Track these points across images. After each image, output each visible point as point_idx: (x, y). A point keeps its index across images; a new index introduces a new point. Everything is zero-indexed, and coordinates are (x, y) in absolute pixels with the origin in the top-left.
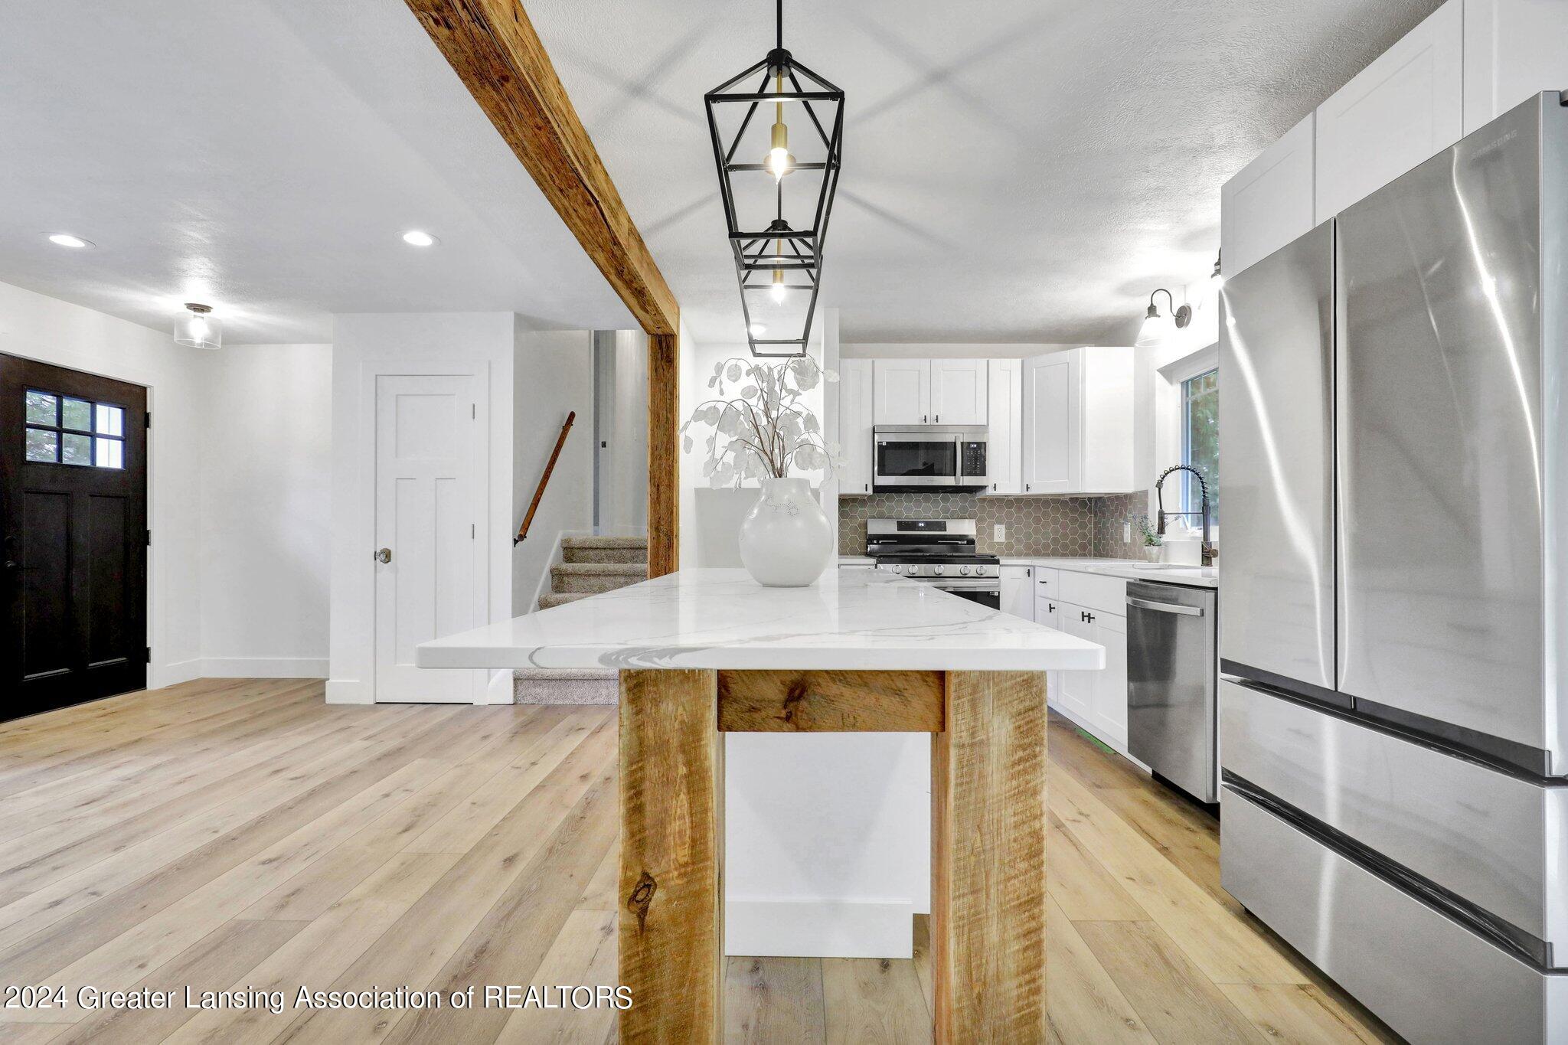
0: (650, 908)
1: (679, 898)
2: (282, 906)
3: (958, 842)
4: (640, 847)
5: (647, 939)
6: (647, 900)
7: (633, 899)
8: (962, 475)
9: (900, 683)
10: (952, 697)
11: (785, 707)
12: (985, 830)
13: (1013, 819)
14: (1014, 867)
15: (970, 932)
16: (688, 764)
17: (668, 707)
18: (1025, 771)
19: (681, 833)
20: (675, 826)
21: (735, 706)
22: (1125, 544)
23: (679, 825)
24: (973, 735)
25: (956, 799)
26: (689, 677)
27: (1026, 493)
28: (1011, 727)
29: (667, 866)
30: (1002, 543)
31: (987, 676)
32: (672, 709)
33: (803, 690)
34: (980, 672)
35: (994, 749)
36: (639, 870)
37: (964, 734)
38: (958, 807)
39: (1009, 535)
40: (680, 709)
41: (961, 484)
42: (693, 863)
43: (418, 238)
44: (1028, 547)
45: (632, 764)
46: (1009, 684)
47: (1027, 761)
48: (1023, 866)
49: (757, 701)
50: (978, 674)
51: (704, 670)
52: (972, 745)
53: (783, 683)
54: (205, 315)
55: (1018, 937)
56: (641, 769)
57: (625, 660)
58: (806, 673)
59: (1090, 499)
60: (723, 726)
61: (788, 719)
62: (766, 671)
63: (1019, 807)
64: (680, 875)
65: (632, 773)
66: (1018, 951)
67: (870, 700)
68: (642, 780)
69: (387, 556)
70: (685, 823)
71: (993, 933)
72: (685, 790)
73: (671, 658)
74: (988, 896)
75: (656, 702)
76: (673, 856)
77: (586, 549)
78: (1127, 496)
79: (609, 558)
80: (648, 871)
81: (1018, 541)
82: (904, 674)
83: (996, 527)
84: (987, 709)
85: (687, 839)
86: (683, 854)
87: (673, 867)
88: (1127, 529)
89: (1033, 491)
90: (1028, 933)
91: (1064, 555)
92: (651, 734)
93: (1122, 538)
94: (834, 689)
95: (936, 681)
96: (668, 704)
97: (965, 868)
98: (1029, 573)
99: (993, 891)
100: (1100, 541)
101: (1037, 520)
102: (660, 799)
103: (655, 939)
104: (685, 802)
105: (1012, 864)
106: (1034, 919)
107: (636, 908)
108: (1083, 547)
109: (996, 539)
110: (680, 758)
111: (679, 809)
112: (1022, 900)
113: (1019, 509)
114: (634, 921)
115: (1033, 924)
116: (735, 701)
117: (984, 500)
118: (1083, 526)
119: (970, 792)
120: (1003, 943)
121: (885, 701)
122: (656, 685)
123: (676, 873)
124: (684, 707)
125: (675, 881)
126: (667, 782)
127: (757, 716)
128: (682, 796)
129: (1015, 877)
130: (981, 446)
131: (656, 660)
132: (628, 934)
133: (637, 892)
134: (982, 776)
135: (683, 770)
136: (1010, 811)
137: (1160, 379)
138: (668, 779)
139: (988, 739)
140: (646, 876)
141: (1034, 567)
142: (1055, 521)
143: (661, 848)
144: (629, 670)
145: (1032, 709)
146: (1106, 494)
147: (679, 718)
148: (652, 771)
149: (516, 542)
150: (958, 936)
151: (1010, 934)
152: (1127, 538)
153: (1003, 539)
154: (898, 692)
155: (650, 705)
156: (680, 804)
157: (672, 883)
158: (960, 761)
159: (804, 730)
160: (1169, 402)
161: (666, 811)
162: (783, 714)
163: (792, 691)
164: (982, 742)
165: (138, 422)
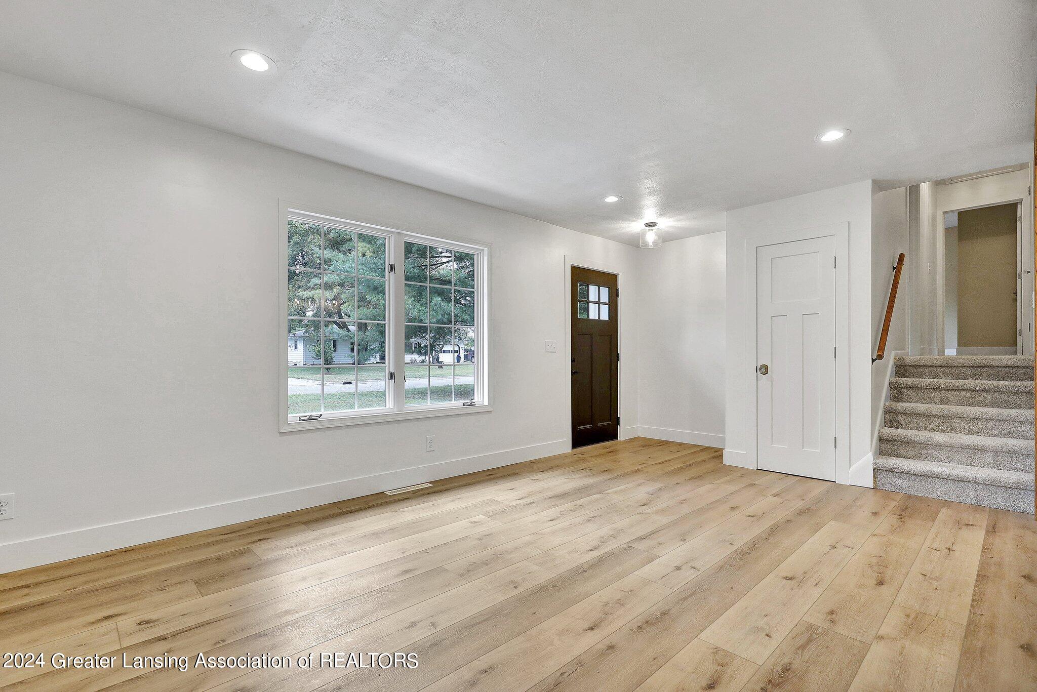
43: (832, 136)
54: (654, 228)
69: (766, 370)
77: (920, 366)
79: (946, 375)
149: (873, 360)
165: (614, 295)
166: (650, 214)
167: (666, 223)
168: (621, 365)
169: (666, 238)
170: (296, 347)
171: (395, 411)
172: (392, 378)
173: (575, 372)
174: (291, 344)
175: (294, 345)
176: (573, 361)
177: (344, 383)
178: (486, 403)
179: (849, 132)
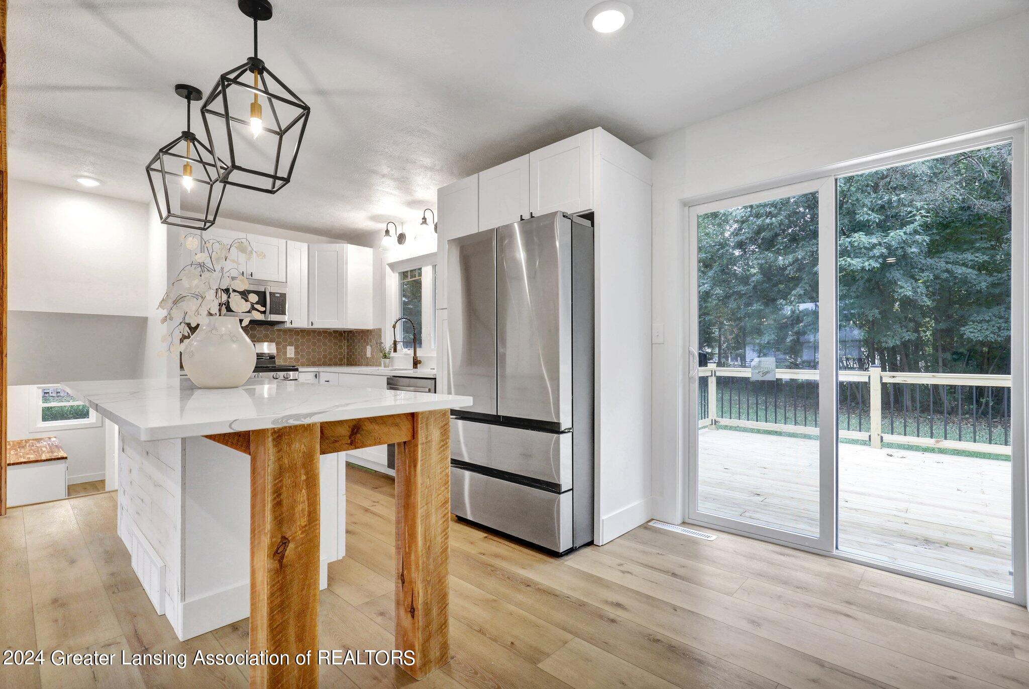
0: (286, 554)
1: (302, 544)
3: (422, 484)
4: (280, 523)
5: (284, 572)
6: (284, 551)
7: (276, 552)
8: (270, 314)
9: (398, 421)
10: (419, 423)
11: (350, 438)
12: (431, 477)
13: (440, 471)
14: (440, 490)
15: (426, 520)
16: (307, 474)
17: (296, 446)
18: (444, 450)
19: (303, 510)
20: (299, 508)
21: (327, 441)
22: (367, 358)
23: (302, 507)
24: (427, 438)
25: (421, 466)
26: (306, 429)
27: (310, 327)
28: (439, 433)
29: (295, 531)
30: (292, 358)
31: (431, 412)
32: (299, 446)
33: (358, 429)
34: (429, 411)
35: (434, 443)
36: (280, 536)
37: (424, 438)
38: (422, 470)
39: (296, 353)
40: (303, 446)
41: (269, 320)
42: (309, 524)
44: (308, 360)
45: (275, 480)
46: (438, 415)
47: (444, 446)
48: (443, 489)
49: (337, 437)
50: (428, 413)
51: (313, 424)
52: (426, 443)
53: (349, 427)
56: (281, 481)
57: (287, 421)
58: (360, 420)
59: (344, 332)
60: (323, 452)
61: (351, 444)
62: (341, 421)
63: (442, 465)
64: (302, 533)
65: (275, 485)
66: (441, 524)
67: (386, 430)
68: (281, 487)
70: (305, 505)
71: (433, 519)
72: (305, 488)
73: (310, 418)
74: (432, 505)
75: (289, 445)
76: (298, 523)
78: (368, 331)
80: (285, 535)
81: (302, 356)
82: (399, 416)
83: (289, 348)
84: (431, 427)
85: (306, 513)
86: (303, 521)
87: (298, 529)
88: (369, 349)
89: (315, 326)
90: (445, 516)
91: (330, 365)
92: (286, 461)
93: (366, 355)
94: (371, 427)
95: (411, 418)
96: (296, 445)
97: (424, 494)
98: (316, 376)
99: (433, 502)
100: (351, 356)
101: (314, 344)
102: (291, 495)
103: (288, 570)
104: (305, 494)
106: (446, 509)
107: (278, 557)
108: (341, 360)
109: (288, 356)
110: (303, 471)
111: (301, 498)
112: (443, 502)
113: (303, 337)
114: (276, 565)
116: (327, 439)
117: (280, 330)
118: (341, 347)
119: (425, 463)
120: (437, 522)
121: (392, 429)
122: (289, 435)
123: (300, 532)
124: (304, 444)
125: (300, 535)
126: (295, 485)
127: (337, 444)
128: (303, 491)
129: (440, 494)
130: (283, 296)
131: (303, 419)
132: (274, 572)
133: (278, 549)
134: (429, 455)
135: (304, 478)
136: (439, 467)
137: (388, 269)
138: (296, 483)
139: (431, 439)
140: (284, 538)
141: (319, 372)
142: (325, 344)
143: (292, 519)
144: (274, 428)
145: (446, 425)
146: (355, 329)
147: (302, 451)
148: (287, 481)
150: (421, 524)
152: (369, 355)
153: (293, 356)
154: (397, 425)
155: (286, 446)
156: (302, 496)
157: (298, 538)
158: (422, 450)
159: (359, 448)
160: (393, 283)
161: (295, 501)
162: (349, 441)
163: (353, 430)
164: (429, 441)
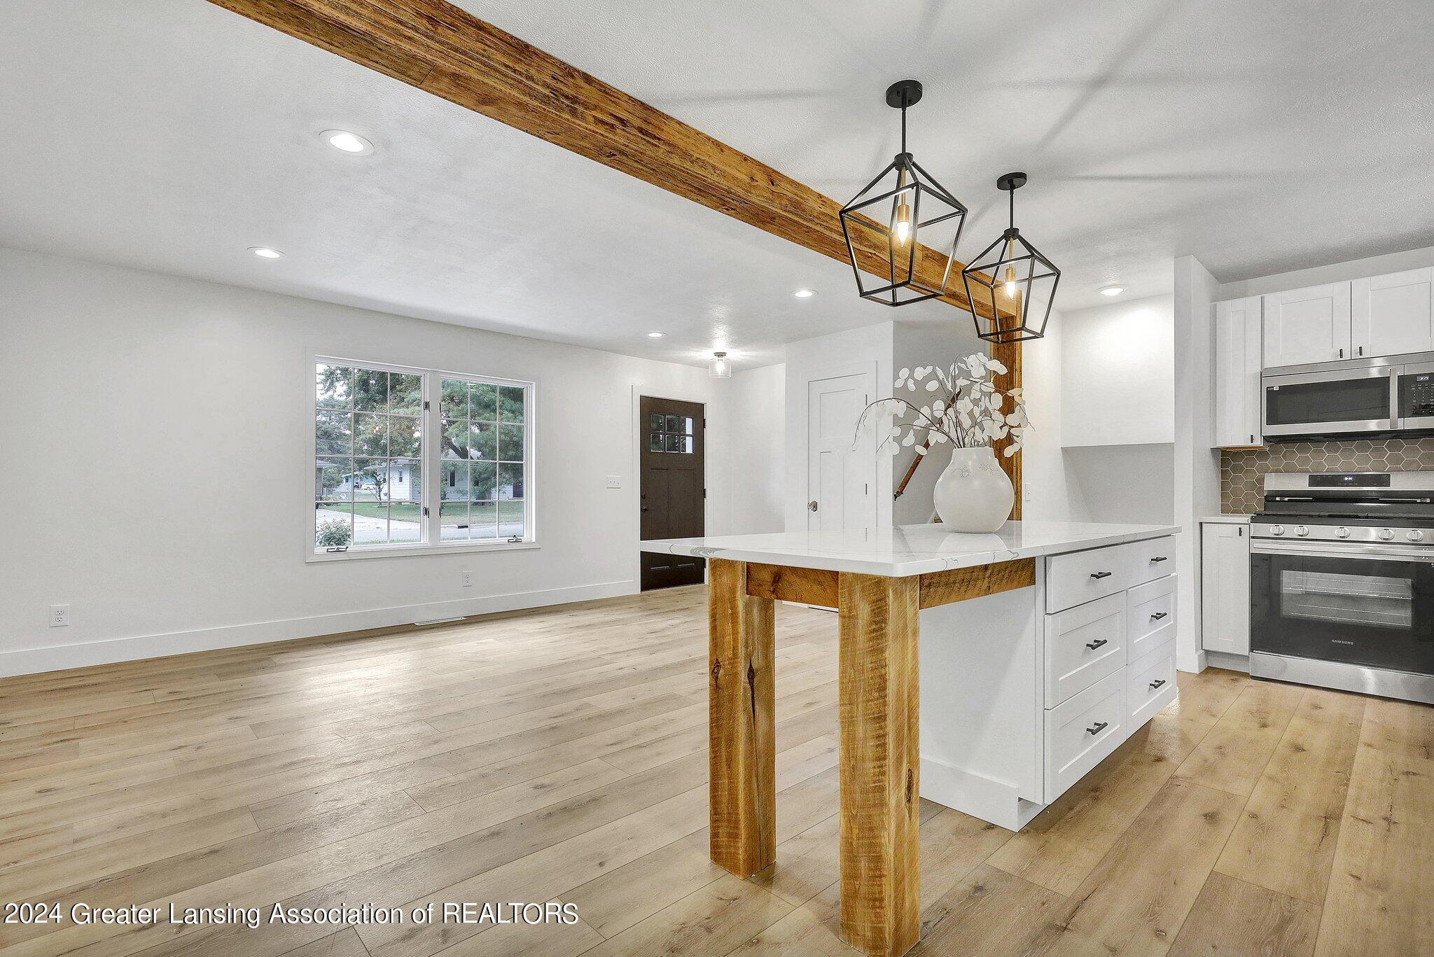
0: (719, 678)
2: (694, 693)
4: (715, 646)
6: (718, 673)
7: (713, 671)
8: (1402, 416)
9: (822, 578)
10: (840, 588)
11: (772, 585)
12: (856, 669)
13: (870, 665)
14: (871, 694)
15: (848, 727)
16: (732, 609)
17: (724, 579)
18: (877, 638)
19: (729, 643)
20: (727, 638)
21: (753, 582)
23: (729, 639)
24: (850, 610)
26: (731, 564)
28: (869, 610)
31: (857, 577)
32: (726, 580)
33: (780, 577)
34: (854, 574)
35: (860, 621)
37: (846, 610)
40: (729, 580)
42: (734, 659)
43: (804, 294)
45: (713, 606)
46: (868, 583)
47: (878, 631)
48: (876, 695)
49: (761, 580)
50: (853, 576)
51: (736, 562)
52: (849, 617)
53: (772, 572)
54: (723, 358)
55: (873, 737)
56: (716, 609)
60: (749, 593)
61: (774, 591)
63: (874, 659)
65: (713, 610)
66: (874, 747)
67: (808, 586)
68: (716, 614)
69: (814, 506)
70: (731, 638)
71: (860, 732)
72: (730, 621)
73: (713, 553)
74: (857, 707)
75: (721, 576)
80: (718, 658)
82: (823, 573)
84: (857, 595)
85: (731, 646)
86: (730, 653)
87: (726, 658)
90: (878, 737)
92: (719, 592)
94: (793, 578)
95: (835, 578)
97: (846, 689)
99: (860, 706)
102: (722, 624)
103: (721, 694)
104: (730, 628)
105: (870, 692)
106: (881, 728)
110: (729, 605)
111: (728, 631)
112: (876, 716)
115: (881, 732)
116: (754, 579)
119: (848, 644)
120: (865, 738)
121: (815, 587)
122: (720, 568)
123: (727, 662)
126: (724, 616)
127: (760, 588)
128: (730, 625)
129: (872, 701)
131: (708, 553)
134: (854, 637)
135: (730, 611)
136: (869, 660)
139: (858, 615)
140: (717, 661)
143: (720, 650)
145: (881, 600)
147: (729, 585)
148: (720, 610)
149: (895, 496)
151: (869, 734)
154: (820, 583)
155: (718, 577)
159: (780, 598)
161: (724, 631)
162: (772, 588)
163: (775, 578)
165: (700, 425)
166: (720, 344)
167: (737, 355)
168: (708, 502)
169: (737, 370)
170: (401, 480)
171: (429, 545)
172: (426, 514)
173: (646, 510)
174: (395, 477)
175: (397, 476)
176: (643, 497)
177: (459, 527)
178: (534, 540)
179: (816, 292)
